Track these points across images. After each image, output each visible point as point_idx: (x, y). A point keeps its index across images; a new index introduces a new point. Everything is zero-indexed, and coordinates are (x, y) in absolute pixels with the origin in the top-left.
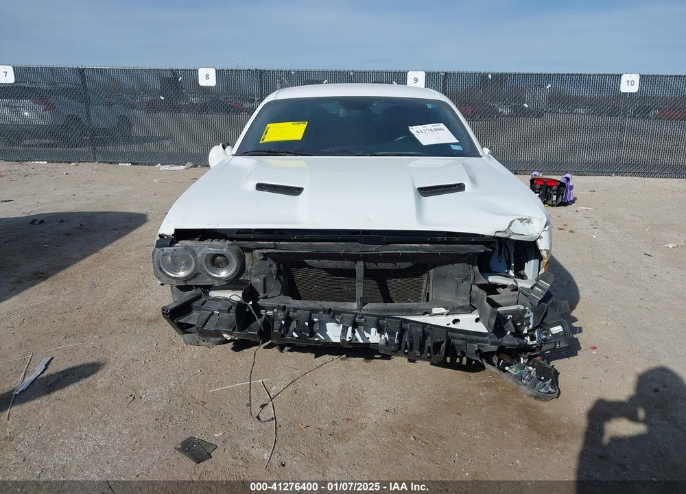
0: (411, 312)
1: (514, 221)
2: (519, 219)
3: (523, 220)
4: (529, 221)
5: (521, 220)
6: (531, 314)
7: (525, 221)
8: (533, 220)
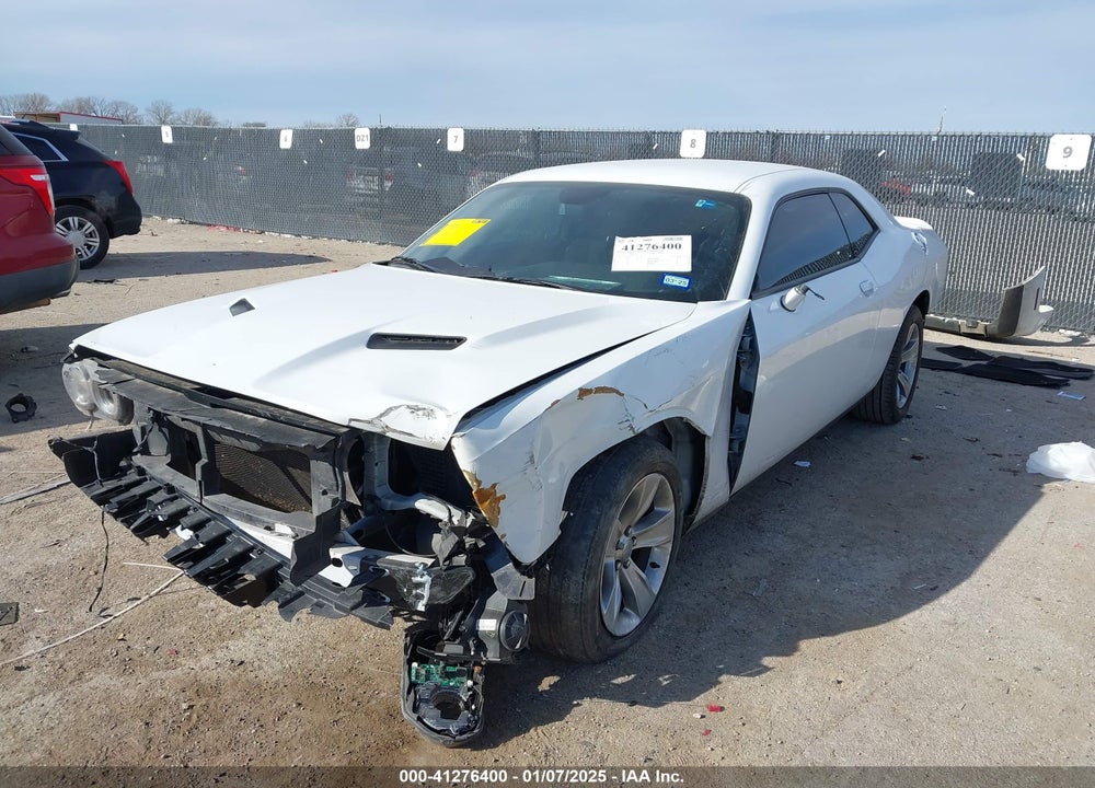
0: (250, 520)
1: (396, 408)
2: (408, 407)
3: (419, 410)
4: (429, 414)
5: (414, 409)
6: (427, 579)
7: (420, 413)
8: (438, 412)
